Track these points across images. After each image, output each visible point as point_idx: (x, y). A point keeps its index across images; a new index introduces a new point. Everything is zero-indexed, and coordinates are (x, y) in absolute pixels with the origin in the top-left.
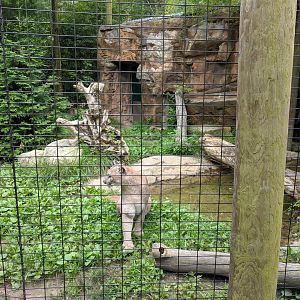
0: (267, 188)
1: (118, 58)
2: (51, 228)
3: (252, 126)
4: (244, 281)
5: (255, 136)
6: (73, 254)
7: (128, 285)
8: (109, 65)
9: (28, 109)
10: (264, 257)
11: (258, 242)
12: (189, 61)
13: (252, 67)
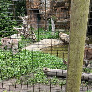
0: (79, 52)
1: (33, 7)
2: (12, 62)
3: (75, 32)
4: (71, 80)
5: (75, 35)
6: (19, 71)
7: (36, 80)
8: (30, 10)
9: (4, 24)
10: (77, 73)
11: (75, 69)
12: (56, 8)
13: (75, 12)
